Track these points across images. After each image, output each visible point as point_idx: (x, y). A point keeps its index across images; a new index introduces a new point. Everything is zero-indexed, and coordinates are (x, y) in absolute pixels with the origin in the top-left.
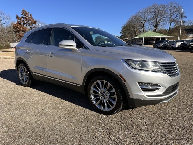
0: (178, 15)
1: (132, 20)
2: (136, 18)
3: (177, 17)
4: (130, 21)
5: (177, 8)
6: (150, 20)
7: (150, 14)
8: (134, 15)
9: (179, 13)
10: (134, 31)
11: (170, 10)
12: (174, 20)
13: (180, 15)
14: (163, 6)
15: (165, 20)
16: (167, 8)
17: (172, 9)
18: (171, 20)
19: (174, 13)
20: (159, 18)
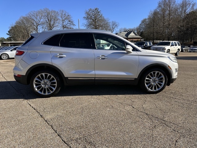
0: (69, 23)
1: (22, 21)
2: (27, 19)
3: (68, 24)
4: (20, 22)
5: (67, 16)
6: (43, 24)
7: (42, 18)
8: (25, 16)
9: (70, 21)
10: (27, 34)
11: (62, 17)
12: (66, 27)
13: (70, 23)
14: (54, 12)
15: (57, 26)
16: (59, 15)
17: (63, 16)
18: (63, 26)
19: (65, 20)
20: (52, 23)
